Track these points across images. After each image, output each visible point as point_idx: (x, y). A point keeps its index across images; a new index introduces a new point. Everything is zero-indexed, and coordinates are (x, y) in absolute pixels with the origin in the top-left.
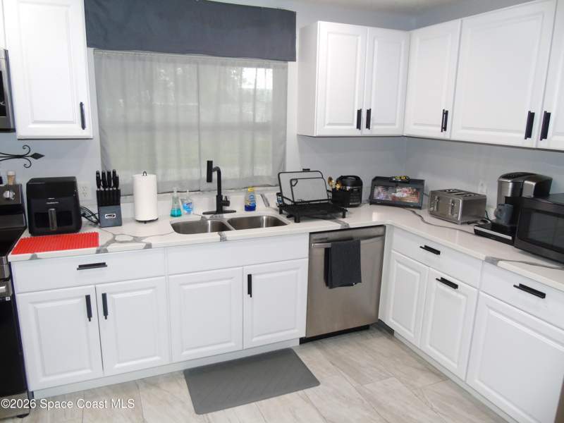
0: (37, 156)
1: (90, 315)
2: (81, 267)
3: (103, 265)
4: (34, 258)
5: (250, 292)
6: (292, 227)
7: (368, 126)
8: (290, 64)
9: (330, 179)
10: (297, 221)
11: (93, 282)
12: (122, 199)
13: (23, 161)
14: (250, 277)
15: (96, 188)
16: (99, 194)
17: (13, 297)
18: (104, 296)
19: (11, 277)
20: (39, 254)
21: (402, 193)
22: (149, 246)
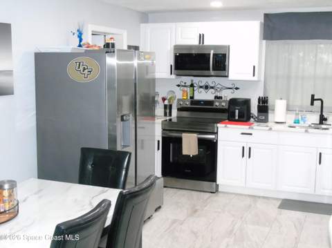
0: (237, 89)
1: (243, 156)
2: (243, 134)
3: (251, 134)
4: (226, 127)
5: (320, 163)
11: (246, 142)
12: (269, 111)
13: (231, 90)
14: (321, 154)
15: (257, 103)
16: (259, 106)
17: (217, 141)
18: (250, 148)
19: (217, 133)
20: (228, 126)
22: (271, 129)
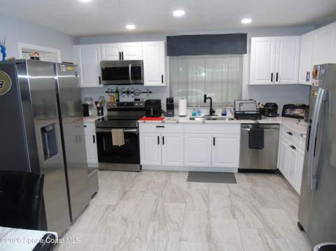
0: (150, 92)
1: (159, 143)
2: (157, 127)
3: (164, 127)
4: (144, 122)
5: (214, 144)
6: (235, 121)
7: (277, 80)
8: (244, 55)
9: (259, 104)
10: (238, 119)
11: (161, 132)
13: (146, 94)
14: (214, 138)
15: (166, 102)
16: (167, 105)
17: (138, 133)
18: (163, 137)
19: (138, 127)
21: (297, 112)
22: (178, 122)
